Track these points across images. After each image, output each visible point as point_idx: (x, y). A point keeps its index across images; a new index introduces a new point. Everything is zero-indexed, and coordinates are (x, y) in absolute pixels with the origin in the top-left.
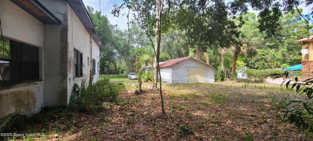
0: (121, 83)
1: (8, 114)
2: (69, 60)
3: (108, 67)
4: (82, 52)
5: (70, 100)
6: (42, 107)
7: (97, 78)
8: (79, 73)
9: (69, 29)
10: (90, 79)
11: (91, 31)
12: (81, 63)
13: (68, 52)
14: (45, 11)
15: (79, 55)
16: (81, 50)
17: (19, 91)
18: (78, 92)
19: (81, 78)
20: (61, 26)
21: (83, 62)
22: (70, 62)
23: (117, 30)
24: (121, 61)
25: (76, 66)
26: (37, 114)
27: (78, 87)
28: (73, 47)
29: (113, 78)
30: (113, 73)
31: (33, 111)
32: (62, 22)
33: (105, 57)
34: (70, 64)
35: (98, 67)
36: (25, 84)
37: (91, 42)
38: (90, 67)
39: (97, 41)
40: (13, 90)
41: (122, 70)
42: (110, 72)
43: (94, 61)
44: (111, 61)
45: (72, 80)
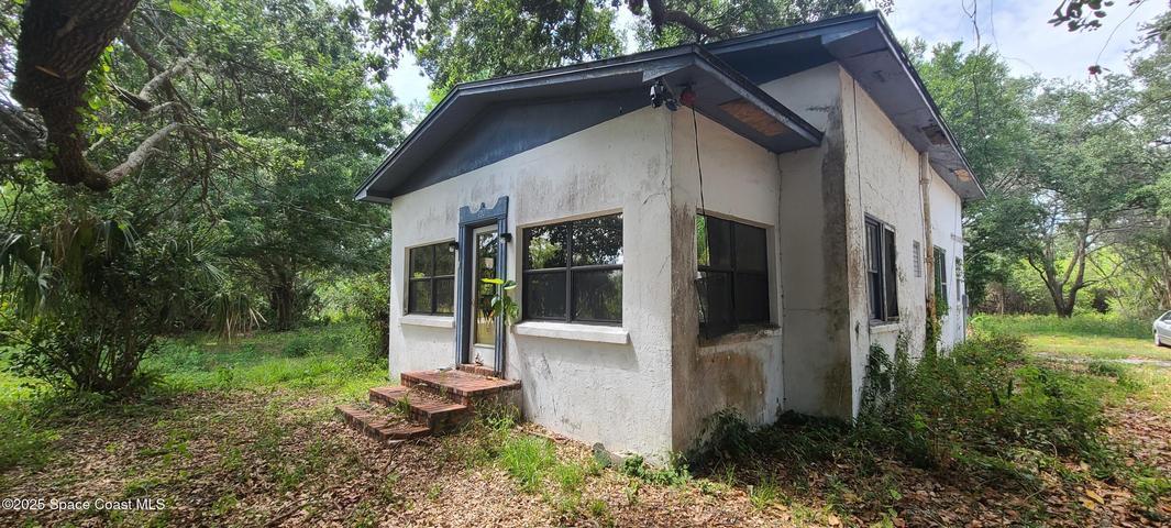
0: (1108, 362)
1: (713, 411)
2: (851, 257)
3: (1001, 278)
4: (893, 227)
5: (862, 403)
6: (779, 409)
7: (956, 330)
8: (885, 307)
9: (847, 151)
10: (927, 330)
11: (926, 138)
12: (893, 268)
13: (848, 231)
14: (782, 118)
15: (882, 238)
16: (887, 217)
17: (732, 353)
18: (884, 378)
19: (893, 326)
20: (825, 148)
21: (898, 263)
22: (855, 267)
23: (1051, 96)
24: (1086, 245)
25: (875, 279)
26: (770, 428)
27: (885, 357)
28: (863, 210)
29: (1043, 331)
30: (1035, 310)
31: (759, 414)
32: (827, 134)
33: (983, 234)
34: (856, 274)
35: (958, 281)
36: (743, 334)
37: (923, 181)
38: (923, 280)
39: (951, 171)
40: (721, 348)
41: (1095, 291)
42: (1017, 304)
43: (937, 258)
44: (1020, 251)
45: (864, 331)
